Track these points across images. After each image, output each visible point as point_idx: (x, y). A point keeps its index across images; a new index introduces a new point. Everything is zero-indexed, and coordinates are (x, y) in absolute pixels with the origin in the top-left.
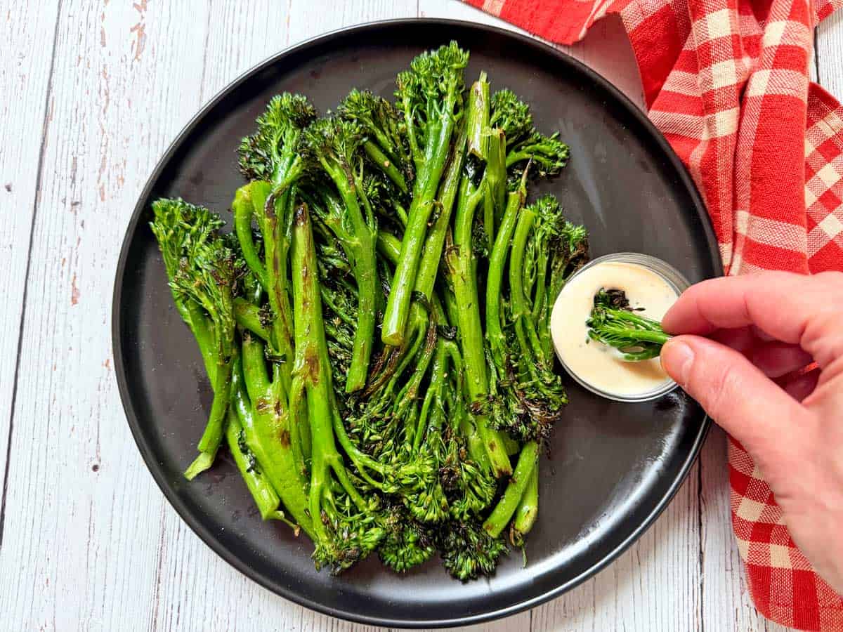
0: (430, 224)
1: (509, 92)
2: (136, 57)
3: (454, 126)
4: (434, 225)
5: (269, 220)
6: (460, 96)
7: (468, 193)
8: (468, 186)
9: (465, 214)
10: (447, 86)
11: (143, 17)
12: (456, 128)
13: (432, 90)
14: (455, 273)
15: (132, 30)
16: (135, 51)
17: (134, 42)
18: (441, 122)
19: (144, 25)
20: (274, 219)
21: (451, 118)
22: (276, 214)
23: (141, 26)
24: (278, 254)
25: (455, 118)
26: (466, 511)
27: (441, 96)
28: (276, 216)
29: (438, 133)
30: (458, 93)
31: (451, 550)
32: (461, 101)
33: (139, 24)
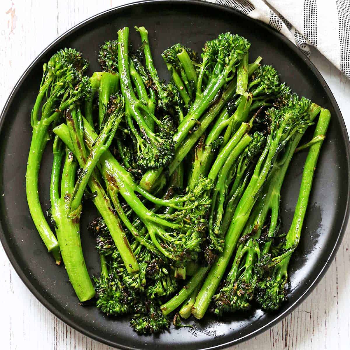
0: (191, 132)
1: (272, 68)
2: (12, 31)
3: (225, 84)
4: (192, 133)
5: (70, 122)
6: (235, 68)
7: (223, 118)
8: (225, 114)
9: (216, 129)
10: (230, 60)
11: (13, 4)
12: (225, 85)
13: (220, 59)
14: (197, 160)
15: (7, 13)
16: (10, 27)
17: (9, 21)
18: (218, 79)
19: (14, 10)
20: (72, 121)
21: (224, 79)
22: (72, 118)
23: (13, 10)
24: (79, 139)
25: (227, 79)
26: (154, 293)
27: (224, 65)
28: (73, 119)
29: (215, 84)
30: (234, 67)
31: (137, 313)
32: (234, 71)
33: (11, 9)
